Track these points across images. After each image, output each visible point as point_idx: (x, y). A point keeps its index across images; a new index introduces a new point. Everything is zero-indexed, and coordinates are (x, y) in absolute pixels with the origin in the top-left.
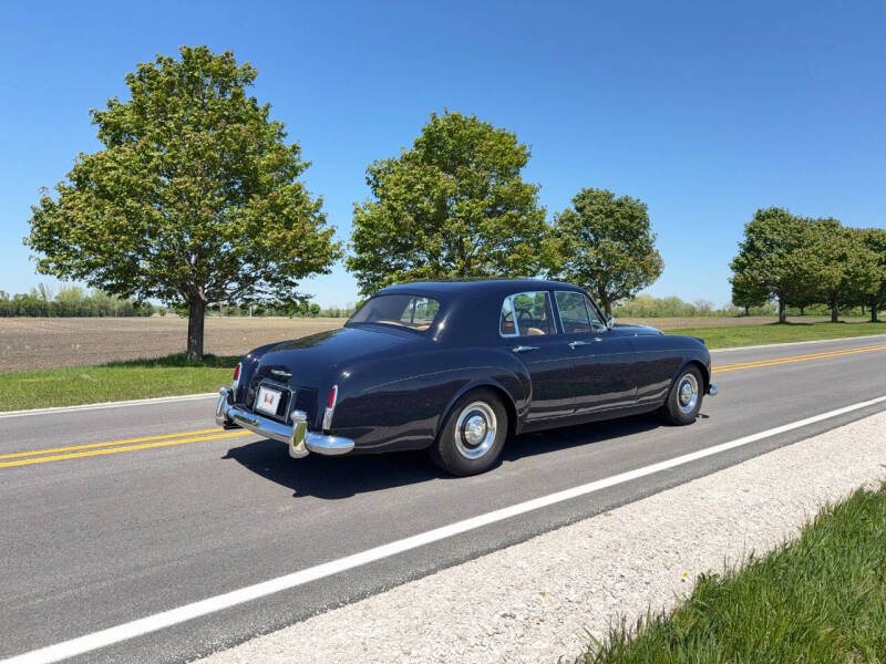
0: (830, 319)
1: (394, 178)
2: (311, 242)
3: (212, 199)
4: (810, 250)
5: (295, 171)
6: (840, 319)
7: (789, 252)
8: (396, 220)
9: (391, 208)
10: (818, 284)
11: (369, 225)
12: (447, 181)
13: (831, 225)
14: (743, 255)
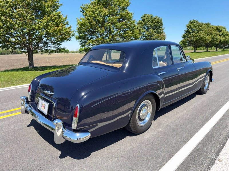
0: (206, 50)
1: (89, 10)
2: (64, 31)
3: (31, 16)
4: (203, 32)
5: (57, 7)
6: (209, 51)
7: (198, 32)
8: (90, 23)
9: (89, 19)
10: (205, 41)
11: (82, 25)
12: (105, 11)
13: (208, 25)
14: (186, 33)
